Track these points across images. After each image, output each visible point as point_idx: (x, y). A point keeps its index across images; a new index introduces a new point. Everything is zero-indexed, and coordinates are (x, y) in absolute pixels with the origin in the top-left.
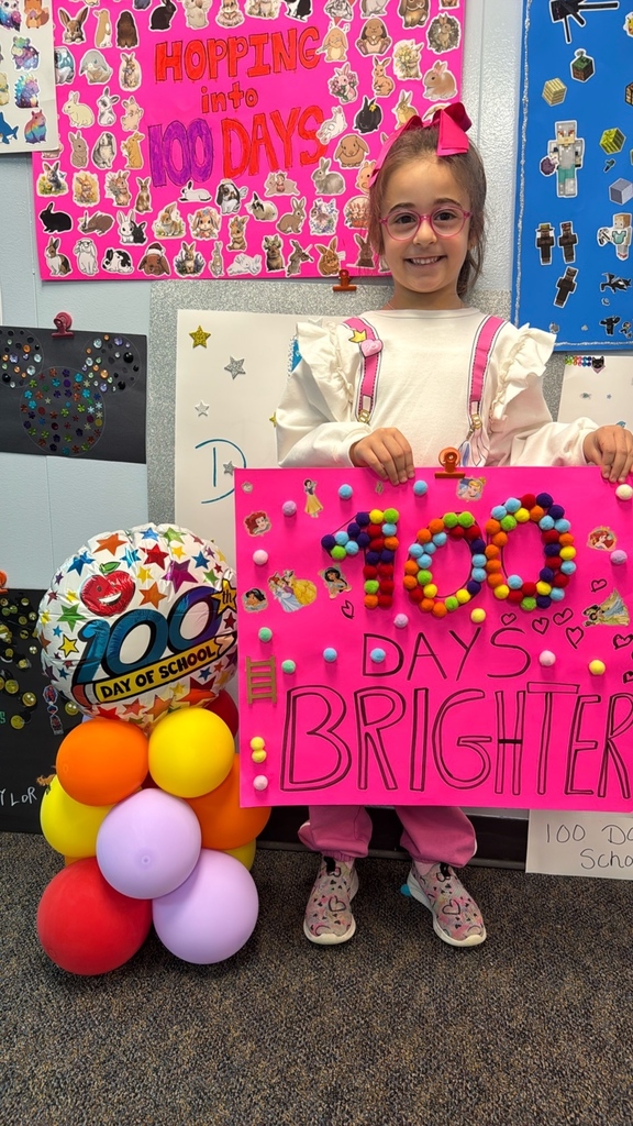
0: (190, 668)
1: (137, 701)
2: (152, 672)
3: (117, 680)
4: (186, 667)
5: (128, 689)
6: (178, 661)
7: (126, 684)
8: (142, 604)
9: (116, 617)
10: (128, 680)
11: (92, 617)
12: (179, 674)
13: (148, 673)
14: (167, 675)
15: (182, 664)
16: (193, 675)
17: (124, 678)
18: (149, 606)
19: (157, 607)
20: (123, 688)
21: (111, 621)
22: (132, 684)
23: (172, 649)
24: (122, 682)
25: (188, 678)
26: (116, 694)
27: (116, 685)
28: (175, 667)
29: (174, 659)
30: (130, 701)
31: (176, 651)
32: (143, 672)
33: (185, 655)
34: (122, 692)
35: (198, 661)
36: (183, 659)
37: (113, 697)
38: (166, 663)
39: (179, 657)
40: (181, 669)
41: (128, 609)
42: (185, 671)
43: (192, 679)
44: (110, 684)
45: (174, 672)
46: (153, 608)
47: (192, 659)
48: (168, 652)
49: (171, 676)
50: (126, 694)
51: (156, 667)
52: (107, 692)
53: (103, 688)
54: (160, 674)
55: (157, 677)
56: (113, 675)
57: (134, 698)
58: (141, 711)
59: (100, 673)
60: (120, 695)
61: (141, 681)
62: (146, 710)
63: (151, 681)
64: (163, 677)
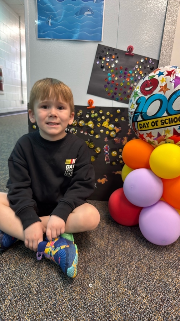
0: (174, 124)
1: (151, 133)
2: (158, 121)
3: (145, 122)
4: (172, 123)
5: (148, 127)
6: (169, 119)
7: (148, 124)
8: (159, 91)
9: (149, 96)
10: (148, 123)
11: (141, 95)
12: (168, 125)
13: (156, 121)
14: (163, 124)
15: (171, 121)
16: (175, 127)
17: (147, 122)
18: (162, 93)
19: (165, 93)
20: (146, 125)
21: (147, 97)
22: (150, 125)
23: (168, 113)
24: (146, 123)
25: (172, 127)
26: (144, 128)
27: (144, 124)
28: (167, 121)
29: (168, 118)
30: (148, 132)
31: (169, 115)
32: (154, 120)
33: (173, 117)
34: (146, 127)
35: (178, 121)
36: (172, 118)
37: (143, 129)
38: (164, 119)
39: (170, 117)
40: (170, 123)
41: (154, 93)
42: (171, 124)
43: (174, 129)
44: (142, 123)
45: (167, 123)
46: (163, 94)
47: (176, 120)
48: (165, 114)
49: (165, 125)
50: (147, 128)
51: (160, 119)
52: (141, 126)
53: (140, 124)
54: (161, 123)
55: (159, 123)
56: (144, 120)
57: (150, 131)
58: (152, 138)
59: (140, 118)
60: (145, 129)
61: (153, 124)
62: (154, 138)
63: (157, 125)
64: (162, 124)
